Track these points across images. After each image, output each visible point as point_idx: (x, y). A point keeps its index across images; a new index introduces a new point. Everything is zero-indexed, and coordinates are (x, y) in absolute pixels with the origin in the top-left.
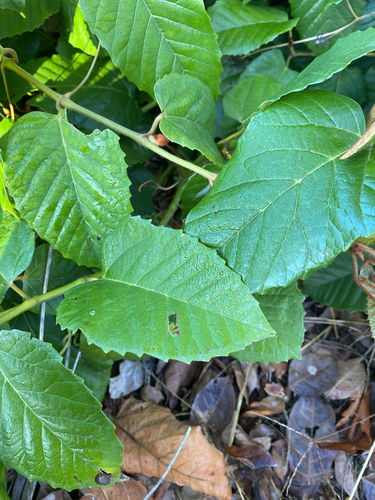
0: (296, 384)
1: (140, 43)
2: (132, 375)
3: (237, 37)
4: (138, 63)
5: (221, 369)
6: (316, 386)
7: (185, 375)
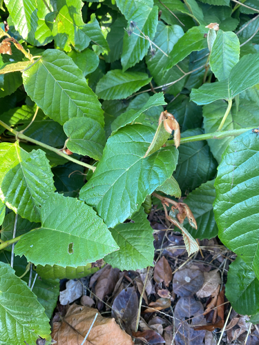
0: (178, 289)
1: (58, 102)
2: (75, 290)
3: (120, 90)
4: (58, 112)
5: (129, 282)
6: (190, 289)
7: (108, 288)
